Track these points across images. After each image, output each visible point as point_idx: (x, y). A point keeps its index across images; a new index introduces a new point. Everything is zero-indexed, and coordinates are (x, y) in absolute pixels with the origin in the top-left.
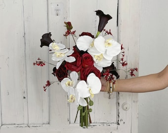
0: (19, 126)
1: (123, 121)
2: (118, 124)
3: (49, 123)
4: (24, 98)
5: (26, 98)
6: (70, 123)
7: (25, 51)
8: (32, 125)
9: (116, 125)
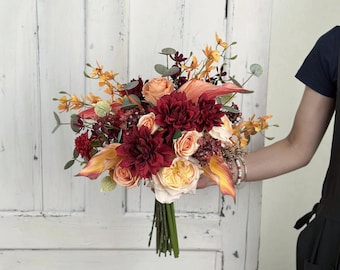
0: (25, 214)
1: (233, 209)
2: (222, 215)
3: (84, 211)
4: (36, 158)
5: (39, 158)
6: (126, 211)
7: (38, 64)
8: (50, 213)
9: (217, 218)
